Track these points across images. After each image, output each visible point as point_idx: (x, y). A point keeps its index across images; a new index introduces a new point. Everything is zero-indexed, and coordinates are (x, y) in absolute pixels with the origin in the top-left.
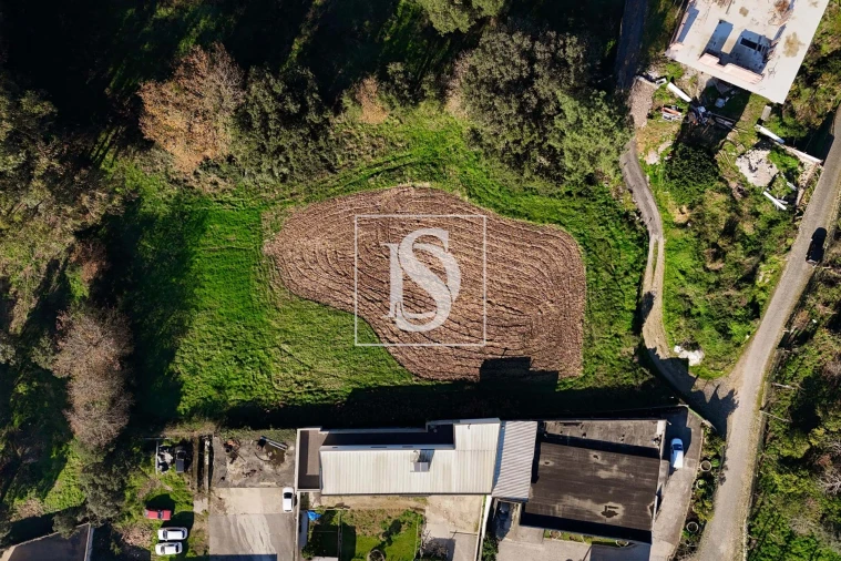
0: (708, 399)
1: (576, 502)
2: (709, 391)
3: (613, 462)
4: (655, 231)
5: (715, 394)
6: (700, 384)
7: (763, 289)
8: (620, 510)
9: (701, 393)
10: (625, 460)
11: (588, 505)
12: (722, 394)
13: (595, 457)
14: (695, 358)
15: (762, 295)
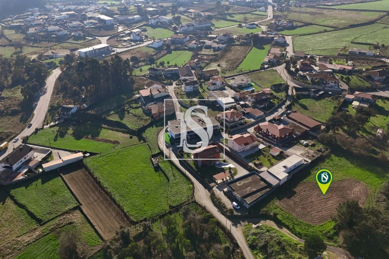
0: (241, 222)
1: (248, 181)
2: (243, 223)
3: (250, 191)
4: (300, 240)
5: (240, 224)
6: (247, 223)
7: (257, 254)
8: (239, 185)
9: (244, 221)
10: (248, 193)
11: (246, 182)
12: (239, 225)
13: (254, 189)
14: (254, 226)
15: (255, 252)
